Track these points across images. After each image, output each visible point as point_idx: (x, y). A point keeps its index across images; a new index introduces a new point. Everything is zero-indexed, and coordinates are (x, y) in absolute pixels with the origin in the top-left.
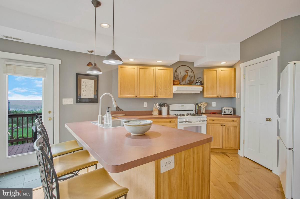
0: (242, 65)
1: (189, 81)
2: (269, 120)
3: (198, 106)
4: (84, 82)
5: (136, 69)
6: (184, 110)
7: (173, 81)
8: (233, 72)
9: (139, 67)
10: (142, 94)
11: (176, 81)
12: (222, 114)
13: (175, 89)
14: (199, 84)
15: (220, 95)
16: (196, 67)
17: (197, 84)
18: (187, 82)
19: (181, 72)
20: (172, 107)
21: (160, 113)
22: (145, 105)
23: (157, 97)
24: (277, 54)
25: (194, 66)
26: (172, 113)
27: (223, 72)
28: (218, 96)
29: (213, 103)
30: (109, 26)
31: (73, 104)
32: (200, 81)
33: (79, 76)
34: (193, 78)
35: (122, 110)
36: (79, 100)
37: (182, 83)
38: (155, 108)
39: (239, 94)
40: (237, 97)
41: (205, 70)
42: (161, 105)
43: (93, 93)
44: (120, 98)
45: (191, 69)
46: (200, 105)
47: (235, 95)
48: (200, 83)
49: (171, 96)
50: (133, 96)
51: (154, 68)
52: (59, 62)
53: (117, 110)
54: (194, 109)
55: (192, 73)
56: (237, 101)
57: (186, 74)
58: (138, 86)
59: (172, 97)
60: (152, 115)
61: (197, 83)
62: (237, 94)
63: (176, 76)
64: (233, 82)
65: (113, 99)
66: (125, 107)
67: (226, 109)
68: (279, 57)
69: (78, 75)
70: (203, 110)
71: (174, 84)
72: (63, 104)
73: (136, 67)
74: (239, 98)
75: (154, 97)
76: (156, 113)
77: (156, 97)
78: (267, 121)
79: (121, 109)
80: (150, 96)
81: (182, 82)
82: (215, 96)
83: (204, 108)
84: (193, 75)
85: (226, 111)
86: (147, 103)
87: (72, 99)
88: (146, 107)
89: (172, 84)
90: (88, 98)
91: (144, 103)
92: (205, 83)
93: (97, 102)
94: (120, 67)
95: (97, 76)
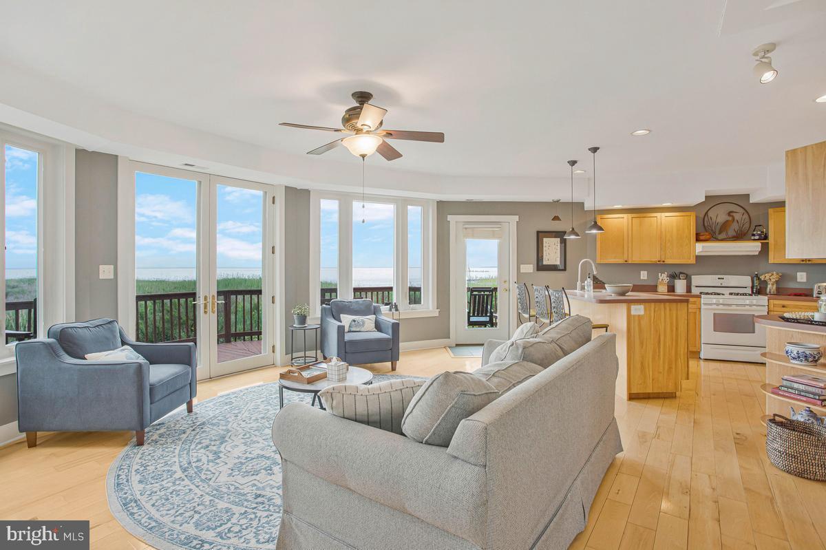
1: (737, 232)
3: (759, 279)
4: (547, 242)
5: (625, 220)
6: (723, 285)
7: (697, 234)
9: (630, 216)
10: (636, 259)
11: (705, 232)
12: (812, 296)
14: (757, 237)
16: (755, 204)
18: (731, 233)
19: (719, 216)
20: (696, 280)
21: (671, 289)
22: (644, 275)
23: (664, 261)
25: (751, 202)
26: (695, 291)
28: (803, 261)
29: (799, 274)
31: (532, 272)
32: (759, 233)
33: (540, 234)
34: (747, 225)
36: (541, 267)
37: (720, 237)
38: (660, 280)
41: (771, 211)
42: (673, 277)
43: (560, 257)
44: (600, 264)
45: (742, 207)
46: (762, 278)
48: (759, 235)
49: (693, 261)
50: (621, 261)
51: (658, 215)
52: (516, 218)
54: (750, 284)
55: (744, 217)
57: (730, 218)
58: (630, 245)
59: (695, 262)
60: (656, 291)
61: (754, 235)
63: (706, 225)
65: (593, 265)
69: (538, 233)
70: (771, 287)
71: (698, 240)
72: (521, 271)
73: (625, 216)
75: (658, 263)
76: (663, 289)
77: (662, 263)
80: (652, 261)
81: (719, 234)
83: (773, 284)
84: (747, 220)
86: (646, 272)
87: (532, 265)
88: (646, 278)
89: (693, 239)
90: (553, 263)
91: (642, 272)
92: (771, 235)
93: (565, 270)
94: (599, 217)
95: (565, 233)
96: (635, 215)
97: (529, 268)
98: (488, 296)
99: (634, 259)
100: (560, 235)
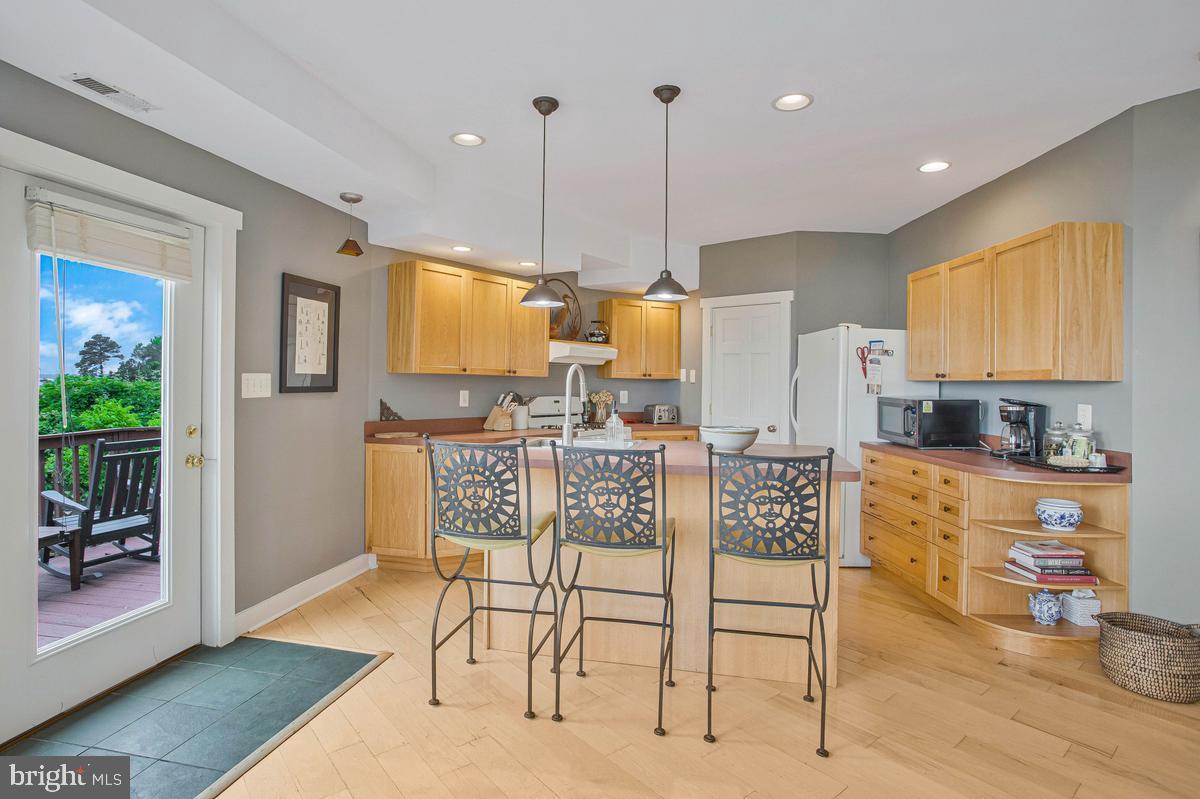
0: (704, 303)
1: (570, 328)
2: (774, 429)
3: (592, 402)
4: (305, 310)
5: (463, 280)
6: (560, 412)
8: (675, 314)
9: (471, 274)
11: (556, 328)
12: (652, 423)
13: (562, 350)
14: (600, 339)
15: (648, 373)
16: (583, 289)
17: (595, 339)
18: (566, 328)
23: (515, 372)
24: (789, 295)
27: (654, 311)
28: (645, 375)
29: (622, 393)
30: (479, 141)
31: (269, 395)
32: (601, 332)
34: (578, 319)
35: (400, 419)
36: (287, 383)
38: (504, 408)
39: (693, 373)
40: (683, 379)
43: (326, 353)
45: (573, 292)
46: (595, 399)
47: (679, 374)
48: (601, 335)
49: (545, 373)
50: (452, 368)
51: (509, 281)
53: (384, 418)
54: (582, 410)
55: (575, 306)
56: (686, 388)
57: (566, 306)
59: (546, 375)
60: (482, 430)
61: (592, 335)
62: (681, 370)
64: (676, 342)
66: (409, 407)
67: (662, 408)
68: (792, 302)
69: (286, 278)
70: (602, 413)
71: (551, 337)
73: (463, 273)
74: (693, 380)
75: (507, 374)
76: (506, 423)
77: (512, 374)
78: (771, 431)
79: (396, 414)
80: (498, 371)
82: (637, 374)
83: (604, 408)
84: (578, 312)
85: (662, 414)
86: (467, 392)
87: (268, 376)
88: (467, 404)
89: (547, 334)
90: (310, 371)
91: (461, 392)
92: (614, 337)
93: (334, 388)
94: (420, 265)
95: (337, 290)
96: (477, 275)
97: (260, 385)
99: (476, 366)
100: (332, 294)
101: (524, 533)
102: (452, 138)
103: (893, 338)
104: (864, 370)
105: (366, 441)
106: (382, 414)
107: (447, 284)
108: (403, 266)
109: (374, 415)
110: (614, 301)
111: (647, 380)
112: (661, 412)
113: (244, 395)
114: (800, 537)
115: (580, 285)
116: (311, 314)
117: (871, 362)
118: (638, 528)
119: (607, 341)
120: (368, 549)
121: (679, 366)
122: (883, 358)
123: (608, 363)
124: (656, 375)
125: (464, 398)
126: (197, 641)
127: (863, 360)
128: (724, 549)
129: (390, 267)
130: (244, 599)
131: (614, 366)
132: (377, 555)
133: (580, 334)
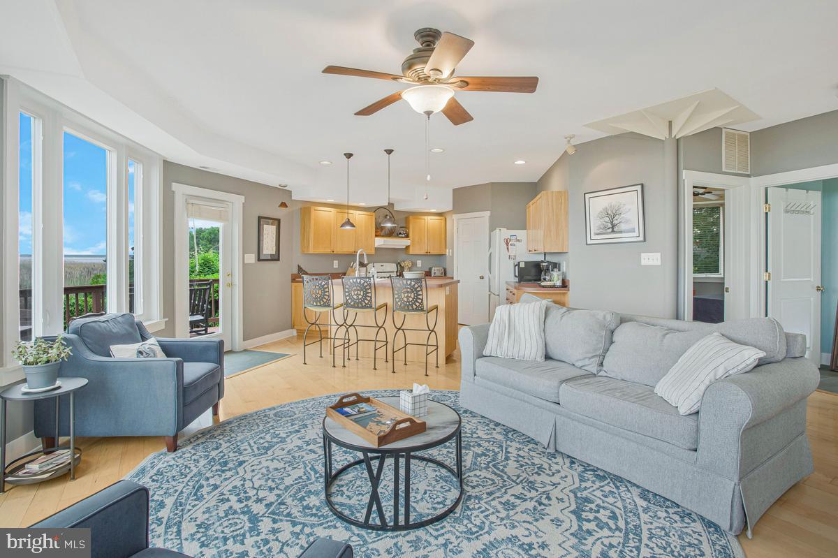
0: (455, 217)
2: (482, 278)
3: (400, 266)
4: (267, 229)
5: (332, 213)
6: (383, 271)
7: (376, 231)
8: (443, 222)
11: (379, 231)
12: (431, 276)
13: (380, 242)
14: (404, 236)
15: (429, 251)
16: (396, 212)
17: (401, 236)
19: (380, 217)
24: (488, 213)
27: (432, 221)
28: (427, 253)
29: (418, 261)
31: (254, 262)
32: (405, 232)
33: (262, 220)
35: (306, 273)
36: (260, 257)
37: (383, 234)
39: (451, 251)
40: (447, 254)
43: (275, 246)
46: (402, 264)
47: (446, 252)
48: (405, 234)
52: (243, 198)
53: (299, 272)
56: (448, 258)
58: (335, 237)
59: (374, 253)
61: (400, 234)
62: (447, 250)
64: (443, 236)
67: (436, 269)
68: (489, 216)
69: (260, 218)
71: (376, 236)
73: (333, 210)
74: (451, 255)
75: (354, 253)
79: (305, 271)
80: (349, 252)
82: (423, 252)
83: (407, 269)
86: (337, 262)
87: (253, 255)
88: (337, 267)
89: (374, 234)
90: (270, 253)
91: (335, 262)
92: (411, 235)
93: (278, 260)
94: (313, 208)
95: (279, 221)
96: (339, 210)
97: (251, 258)
98: (205, 290)
99: (338, 250)
100: (276, 222)
101: (331, 305)
102: (320, 162)
103: (521, 234)
104: (508, 248)
105: (292, 282)
106: (299, 270)
107: (326, 215)
108: (306, 208)
109: (295, 271)
110: (411, 217)
111: (428, 255)
112: (435, 271)
113: (246, 262)
114: (418, 304)
115: (395, 209)
116: (269, 231)
117: (511, 245)
118: (366, 302)
119: (407, 236)
120: (293, 327)
121: (446, 248)
122: (517, 243)
123: (408, 247)
124: (433, 252)
125: (336, 264)
126: (230, 349)
127: (507, 244)
128: (397, 309)
129: (301, 209)
130: (246, 337)
131: (411, 248)
132: (297, 330)
133: (395, 234)
